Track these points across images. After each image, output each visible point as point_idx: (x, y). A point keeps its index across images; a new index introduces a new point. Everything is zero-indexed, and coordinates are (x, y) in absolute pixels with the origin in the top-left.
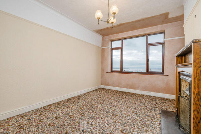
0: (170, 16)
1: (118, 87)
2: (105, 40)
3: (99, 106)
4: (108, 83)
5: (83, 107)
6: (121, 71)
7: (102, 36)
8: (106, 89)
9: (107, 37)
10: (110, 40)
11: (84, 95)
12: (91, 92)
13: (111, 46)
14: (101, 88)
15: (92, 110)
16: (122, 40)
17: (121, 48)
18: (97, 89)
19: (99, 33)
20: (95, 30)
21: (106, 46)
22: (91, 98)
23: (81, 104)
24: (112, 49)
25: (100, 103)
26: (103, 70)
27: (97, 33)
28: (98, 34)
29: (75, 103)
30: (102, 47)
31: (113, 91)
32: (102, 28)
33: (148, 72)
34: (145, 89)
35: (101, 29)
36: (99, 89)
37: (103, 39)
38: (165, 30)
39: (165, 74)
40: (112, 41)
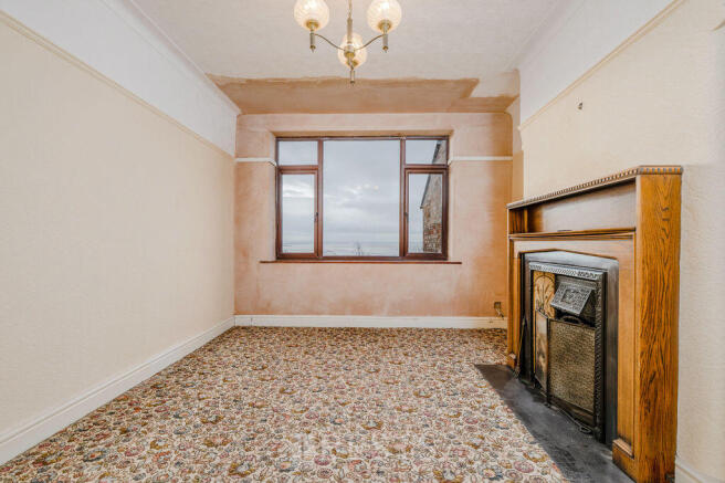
0: (477, 93)
1: (311, 312)
2: (253, 129)
3: (288, 407)
4: (269, 305)
5: (214, 431)
6: (317, 256)
7: (239, 111)
8: (260, 328)
9: (259, 119)
10: (274, 133)
11: (178, 369)
12: (201, 349)
13: (277, 159)
14: (237, 328)
15: (269, 436)
16: (319, 138)
17: (315, 170)
18: (223, 335)
19: (230, 96)
20: (218, 74)
21: (256, 157)
22: (224, 380)
23: (198, 420)
24: (280, 171)
25: (282, 391)
26: (242, 251)
27: (222, 94)
28: (227, 98)
29: (154, 423)
30: (237, 156)
31: (294, 331)
32: (254, 77)
33: (405, 255)
34: (401, 309)
35: (250, 81)
36: (229, 331)
37: (241, 125)
38: (452, 132)
39: (450, 259)
40: (279, 138)
